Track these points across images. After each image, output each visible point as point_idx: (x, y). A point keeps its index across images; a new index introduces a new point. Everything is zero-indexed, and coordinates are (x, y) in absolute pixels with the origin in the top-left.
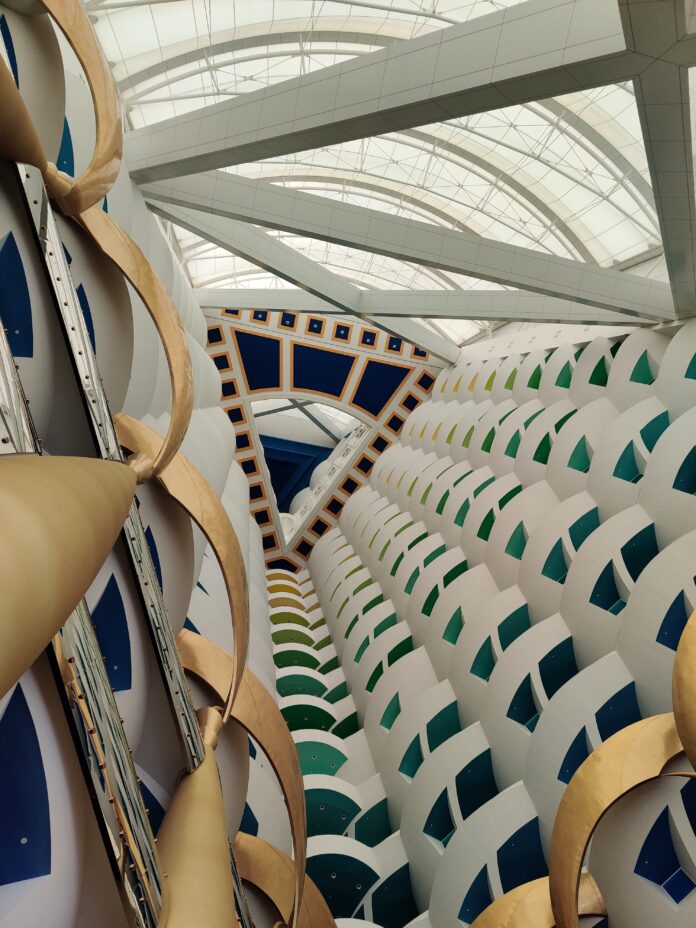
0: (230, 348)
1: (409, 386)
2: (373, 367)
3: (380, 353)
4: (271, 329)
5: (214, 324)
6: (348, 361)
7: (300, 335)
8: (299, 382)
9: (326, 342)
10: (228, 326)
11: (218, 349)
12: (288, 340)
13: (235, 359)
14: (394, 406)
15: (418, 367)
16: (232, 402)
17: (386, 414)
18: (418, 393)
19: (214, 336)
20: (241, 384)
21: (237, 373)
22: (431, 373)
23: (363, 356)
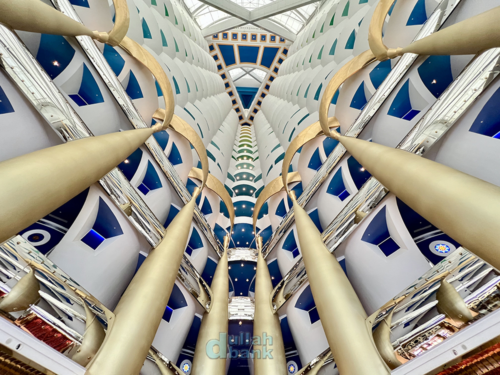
0: (217, 51)
1: (279, 55)
2: (266, 49)
3: (268, 44)
4: (229, 41)
5: (210, 44)
6: (257, 48)
7: (240, 42)
8: (242, 61)
9: (249, 43)
10: (215, 43)
11: (214, 53)
12: (236, 44)
13: (220, 56)
14: (275, 63)
15: (282, 46)
16: (222, 72)
17: (272, 67)
18: (283, 56)
19: (212, 48)
20: (223, 65)
21: (221, 61)
22: (287, 48)
23: (262, 45)
